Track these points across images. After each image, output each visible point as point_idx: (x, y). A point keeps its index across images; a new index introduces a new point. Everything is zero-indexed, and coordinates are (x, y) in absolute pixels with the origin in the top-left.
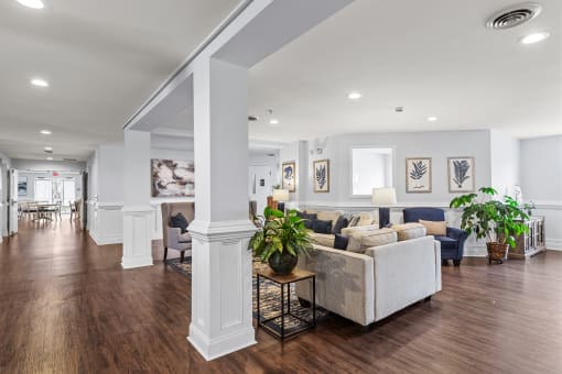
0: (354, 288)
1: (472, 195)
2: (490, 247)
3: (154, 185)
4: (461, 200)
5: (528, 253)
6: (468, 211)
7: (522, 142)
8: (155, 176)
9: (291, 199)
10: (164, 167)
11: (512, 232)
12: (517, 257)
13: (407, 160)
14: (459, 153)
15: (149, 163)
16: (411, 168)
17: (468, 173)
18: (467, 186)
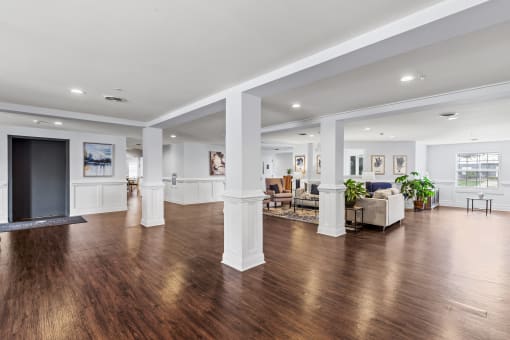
0: (380, 212)
1: (406, 176)
2: (415, 203)
3: (211, 167)
4: (401, 179)
5: (433, 206)
6: (405, 184)
7: (428, 147)
8: (212, 162)
9: (304, 177)
10: (217, 157)
11: (426, 195)
12: (428, 208)
13: (372, 156)
14: (400, 153)
15: (208, 155)
16: (374, 161)
17: (404, 164)
18: (403, 171)
